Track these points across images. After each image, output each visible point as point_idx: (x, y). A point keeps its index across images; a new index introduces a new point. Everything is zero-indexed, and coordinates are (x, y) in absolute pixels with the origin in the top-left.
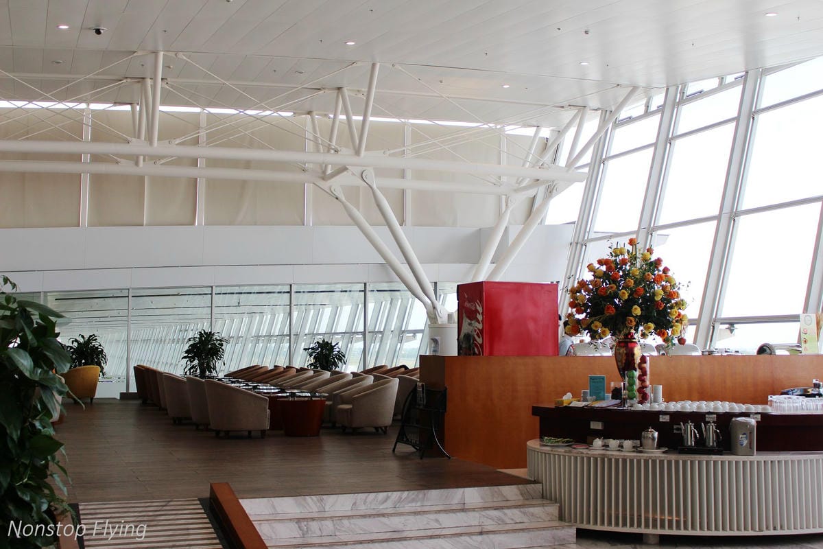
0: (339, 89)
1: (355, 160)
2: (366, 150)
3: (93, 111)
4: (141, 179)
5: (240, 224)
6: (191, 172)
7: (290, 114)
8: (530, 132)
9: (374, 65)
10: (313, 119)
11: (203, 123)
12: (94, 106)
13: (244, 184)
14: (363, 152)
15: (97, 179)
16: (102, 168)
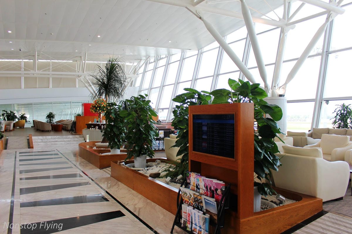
0: (81, 57)
1: (83, 74)
2: (85, 71)
3: (24, 61)
4: (36, 78)
5: (61, 87)
6: (48, 76)
7: (72, 61)
8: (131, 64)
9: (86, 53)
10: (77, 62)
11: (51, 64)
12: (24, 60)
13: (61, 78)
14: (85, 72)
15: (25, 78)
16: (26, 76)
